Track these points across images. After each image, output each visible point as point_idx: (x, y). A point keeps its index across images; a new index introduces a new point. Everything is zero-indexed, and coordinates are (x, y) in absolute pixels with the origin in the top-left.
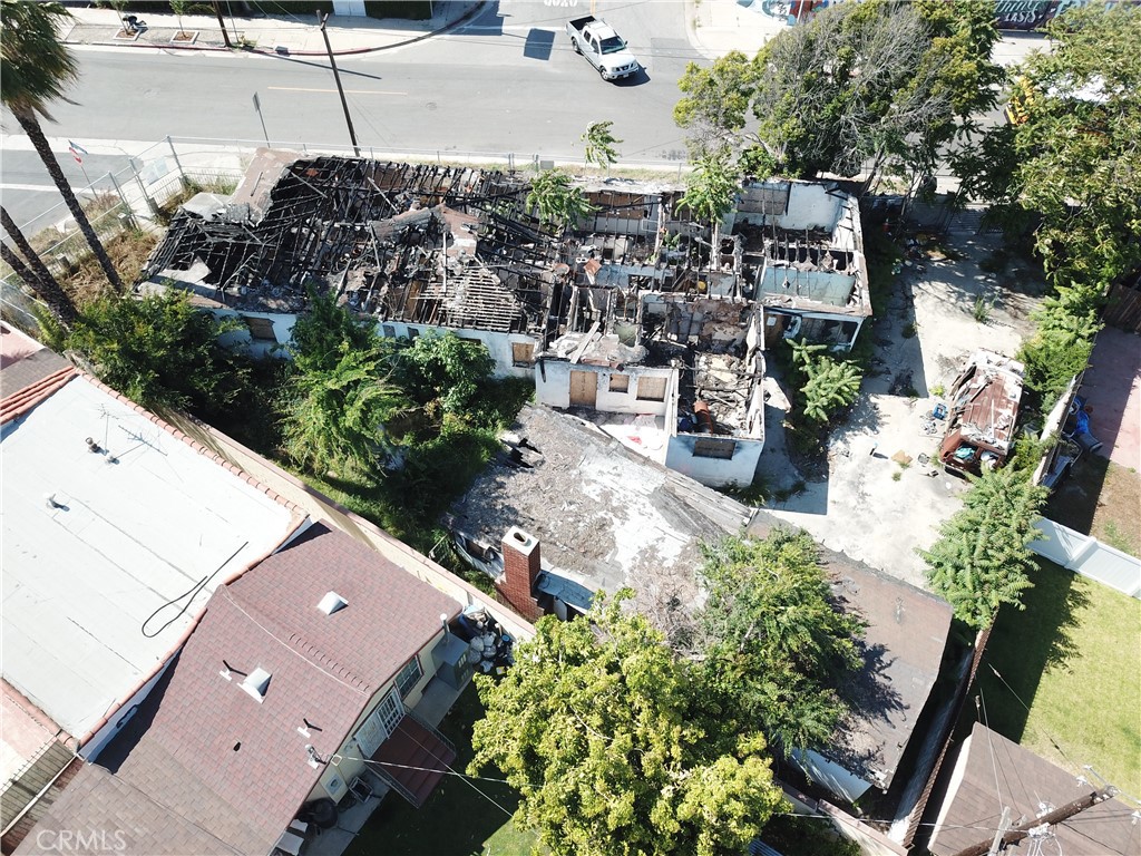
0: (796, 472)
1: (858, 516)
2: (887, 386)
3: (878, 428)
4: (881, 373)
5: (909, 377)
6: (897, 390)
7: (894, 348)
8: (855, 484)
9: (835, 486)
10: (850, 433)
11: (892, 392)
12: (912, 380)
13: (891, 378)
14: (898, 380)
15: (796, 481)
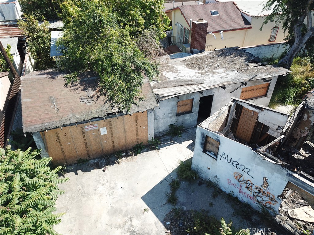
0: (185, 208)
1: (125, 216)
15: (178, 203)
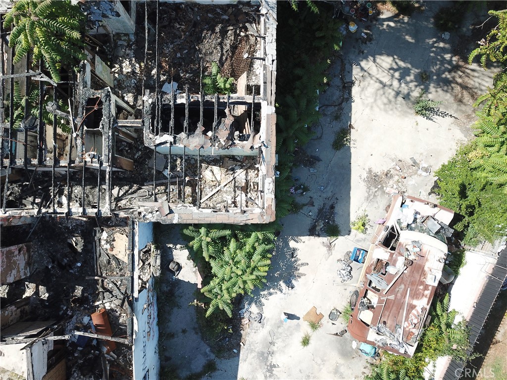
0: (208, 350)
2: (308, 222)
3: (293, 282)
4: (304, 205)
5: (332, 207)
6: (318, 228)
7: (321, 166)
8: (265, 356)
9: (245, 361)
10: (266, 292)
11: (312, 232)
12: (336, 210)
13: (313, 212)
14: (321, 214)
15: (208, 360)
